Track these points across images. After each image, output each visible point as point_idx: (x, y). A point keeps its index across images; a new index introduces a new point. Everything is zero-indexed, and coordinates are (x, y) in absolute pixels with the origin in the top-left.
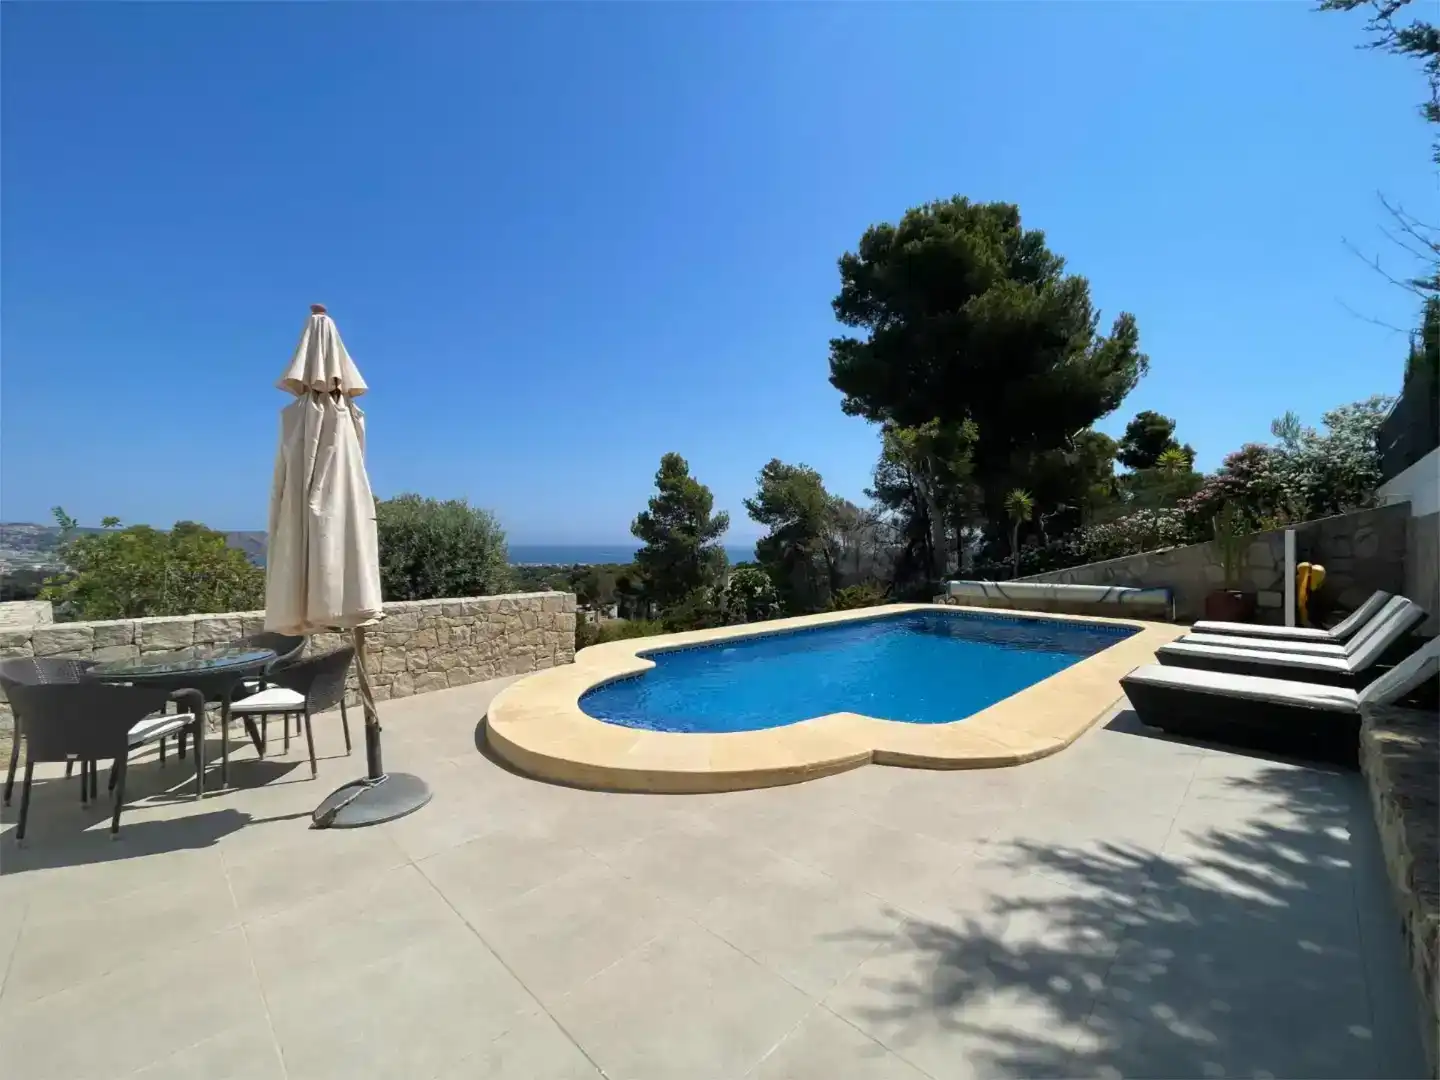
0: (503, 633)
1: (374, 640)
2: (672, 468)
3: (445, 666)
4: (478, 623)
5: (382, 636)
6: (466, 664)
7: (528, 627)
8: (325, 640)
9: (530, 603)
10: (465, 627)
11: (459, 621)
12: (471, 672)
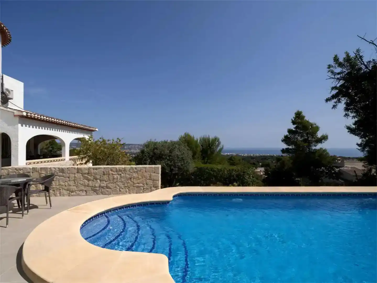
0: (131, 179)
1: (90, 177)
2: (299, 115)
3: (112, 188)
4: (122, 174)
5: (93, 176)
6: (119, 188)
7: (140, 177)
8: (78, 175)
9: (141, 169)
10: (118, 175)
11: (116, 173)
12: (120, 191)
